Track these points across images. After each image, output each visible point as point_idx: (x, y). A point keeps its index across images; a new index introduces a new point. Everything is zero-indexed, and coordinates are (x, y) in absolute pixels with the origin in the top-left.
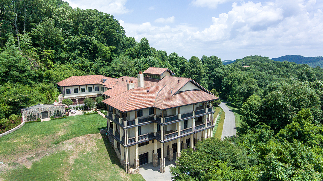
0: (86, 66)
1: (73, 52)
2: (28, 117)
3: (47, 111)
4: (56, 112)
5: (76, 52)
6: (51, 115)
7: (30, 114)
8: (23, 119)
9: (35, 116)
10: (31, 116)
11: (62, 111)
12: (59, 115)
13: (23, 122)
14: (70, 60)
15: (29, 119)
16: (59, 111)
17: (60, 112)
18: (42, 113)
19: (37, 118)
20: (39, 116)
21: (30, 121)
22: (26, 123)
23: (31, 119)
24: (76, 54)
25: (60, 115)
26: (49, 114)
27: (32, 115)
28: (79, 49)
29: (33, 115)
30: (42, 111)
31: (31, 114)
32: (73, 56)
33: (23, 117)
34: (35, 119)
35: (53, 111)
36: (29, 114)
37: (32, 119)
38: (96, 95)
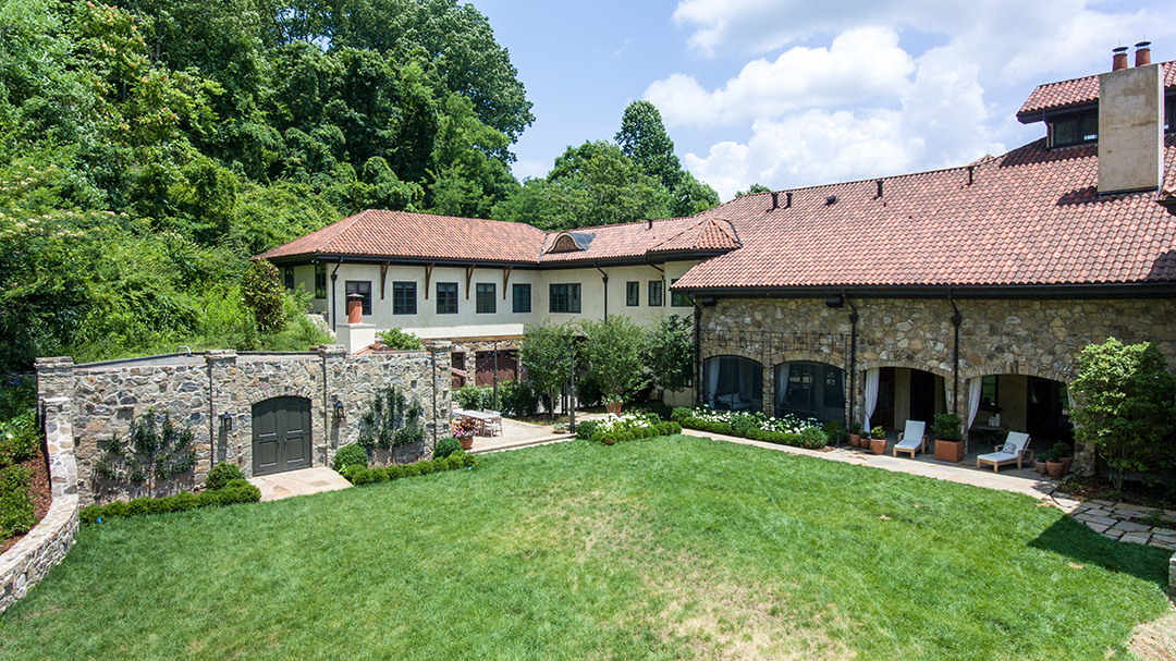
0: (396, 193)
1: (307, 131)
2: (113, 447)
3: (309, 389)
4: (378, 406)
5: (322, 132)
6: (335, 436)
7: (140, 410)
8: (55, 470)
9: (186, 439)
10: (144, 441)
11: (425, 402)
12: (403, 441)
13: (62, 510)
14: (294, 171)
15: (117, 481)
16: (401, 399)
17: (413, 414)
18: (259, 409)
19: (203, 469)
20: (223, 442)
21: (124, 498)
22: (86, 518)
23: (138, 481)
24: (325, 139)
25: (408, 444)
26: (317, 423)
27: (159, 430)
28: (334, 118)
29: (169, 433)
30: (259, 395)
31: (150, 417)
32: (309, 151)
33: (59, 440)
34: (185, 472)
35: (358, 398)
36: (126, 413)
37: (151, 481)
38: (517, 337)
